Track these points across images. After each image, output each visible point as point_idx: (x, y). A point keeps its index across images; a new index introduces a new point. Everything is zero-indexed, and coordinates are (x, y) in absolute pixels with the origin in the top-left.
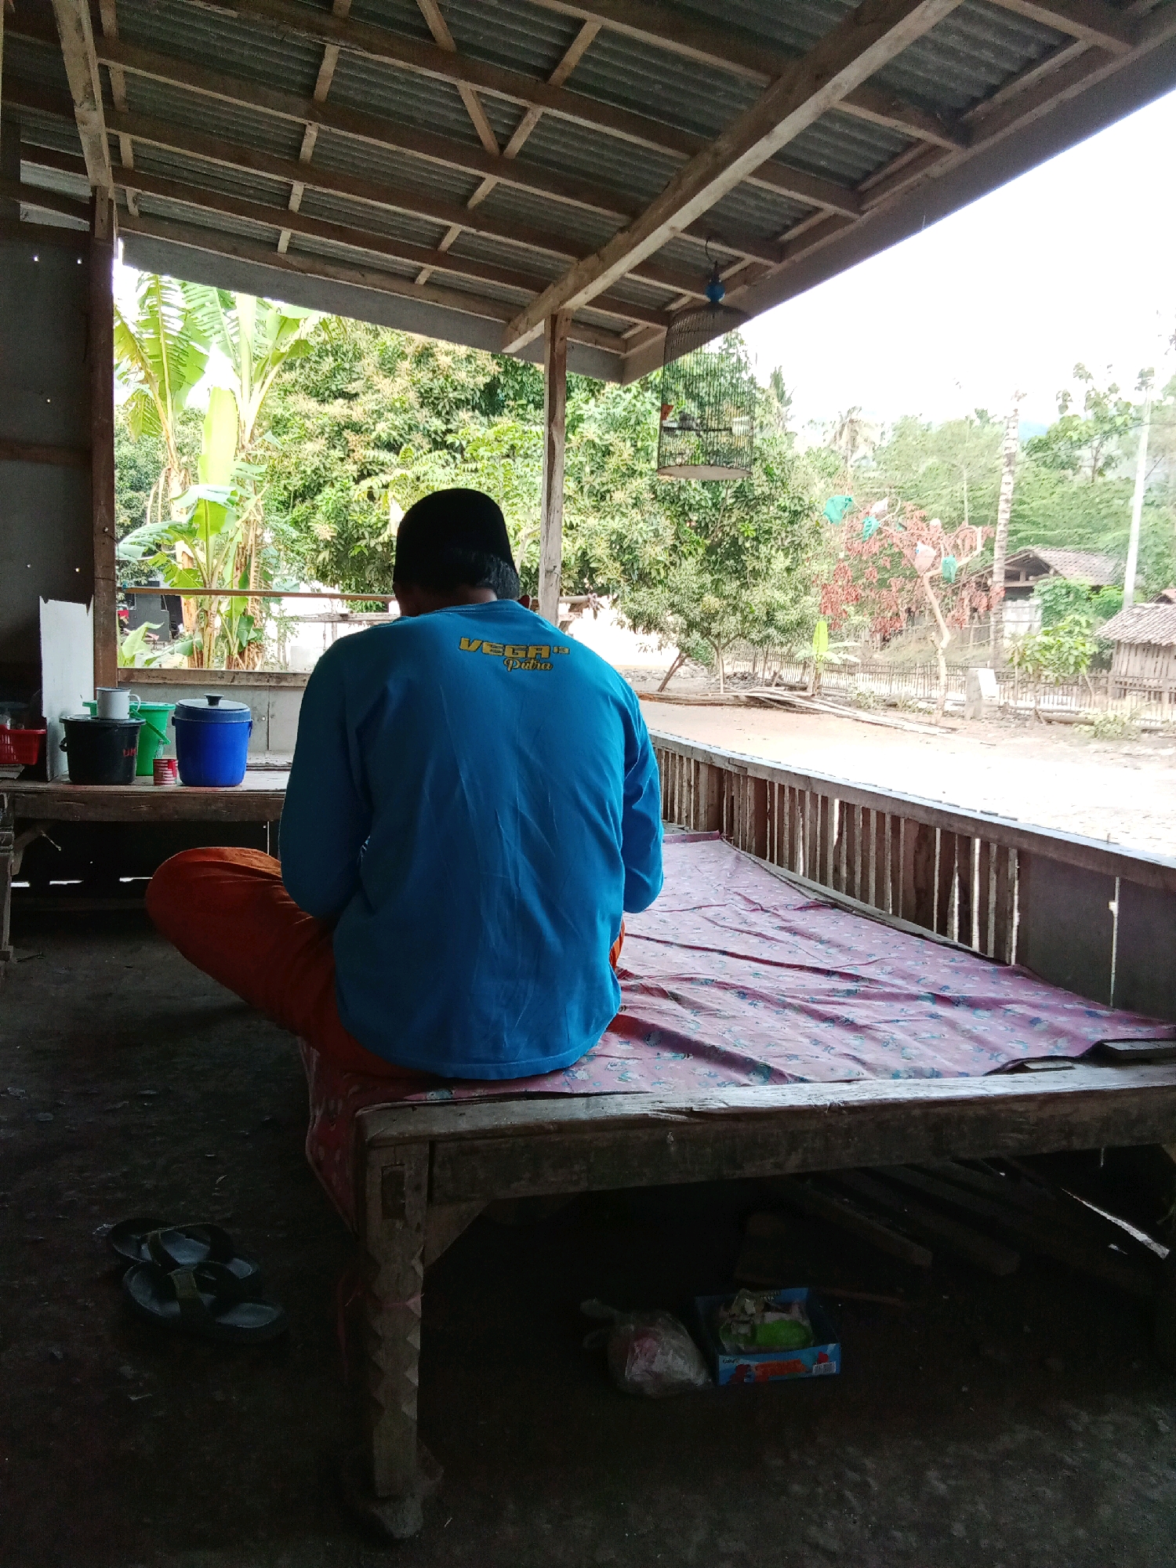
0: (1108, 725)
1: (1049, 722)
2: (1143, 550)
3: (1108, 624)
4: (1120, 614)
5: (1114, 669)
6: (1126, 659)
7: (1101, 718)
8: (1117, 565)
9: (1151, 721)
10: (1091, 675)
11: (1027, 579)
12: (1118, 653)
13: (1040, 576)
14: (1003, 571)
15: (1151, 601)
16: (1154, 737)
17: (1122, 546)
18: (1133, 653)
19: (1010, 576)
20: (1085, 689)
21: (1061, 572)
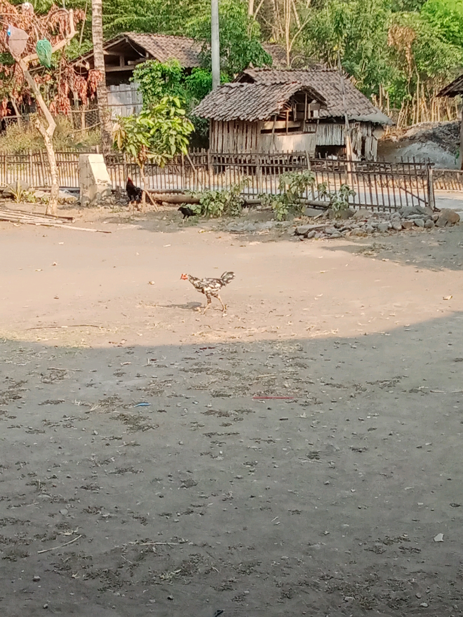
0: (212, 203)
1: (160, 202)
2: (225, 33)
3: (201, 104)
4: (211, 93)
5: (211, 146)
6: (220, 136)
7: (206, 196)
8: (204, 48)
9: (249, 195)
10: (192, 154)
11: (126, 64)
12: (213, 130)
13: (137, 61)
14: (103, 56)
15: (235, 81)
16: (253, 211)
17: (206, 29)
18: (225, 130)
19: (109, 61)
20: (188, 167)
21: (155, 56)
